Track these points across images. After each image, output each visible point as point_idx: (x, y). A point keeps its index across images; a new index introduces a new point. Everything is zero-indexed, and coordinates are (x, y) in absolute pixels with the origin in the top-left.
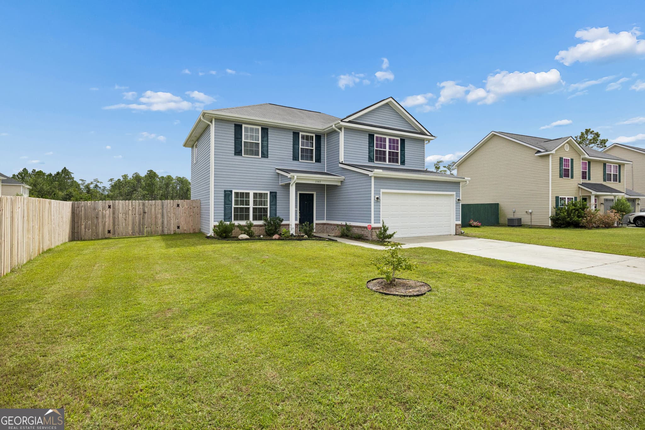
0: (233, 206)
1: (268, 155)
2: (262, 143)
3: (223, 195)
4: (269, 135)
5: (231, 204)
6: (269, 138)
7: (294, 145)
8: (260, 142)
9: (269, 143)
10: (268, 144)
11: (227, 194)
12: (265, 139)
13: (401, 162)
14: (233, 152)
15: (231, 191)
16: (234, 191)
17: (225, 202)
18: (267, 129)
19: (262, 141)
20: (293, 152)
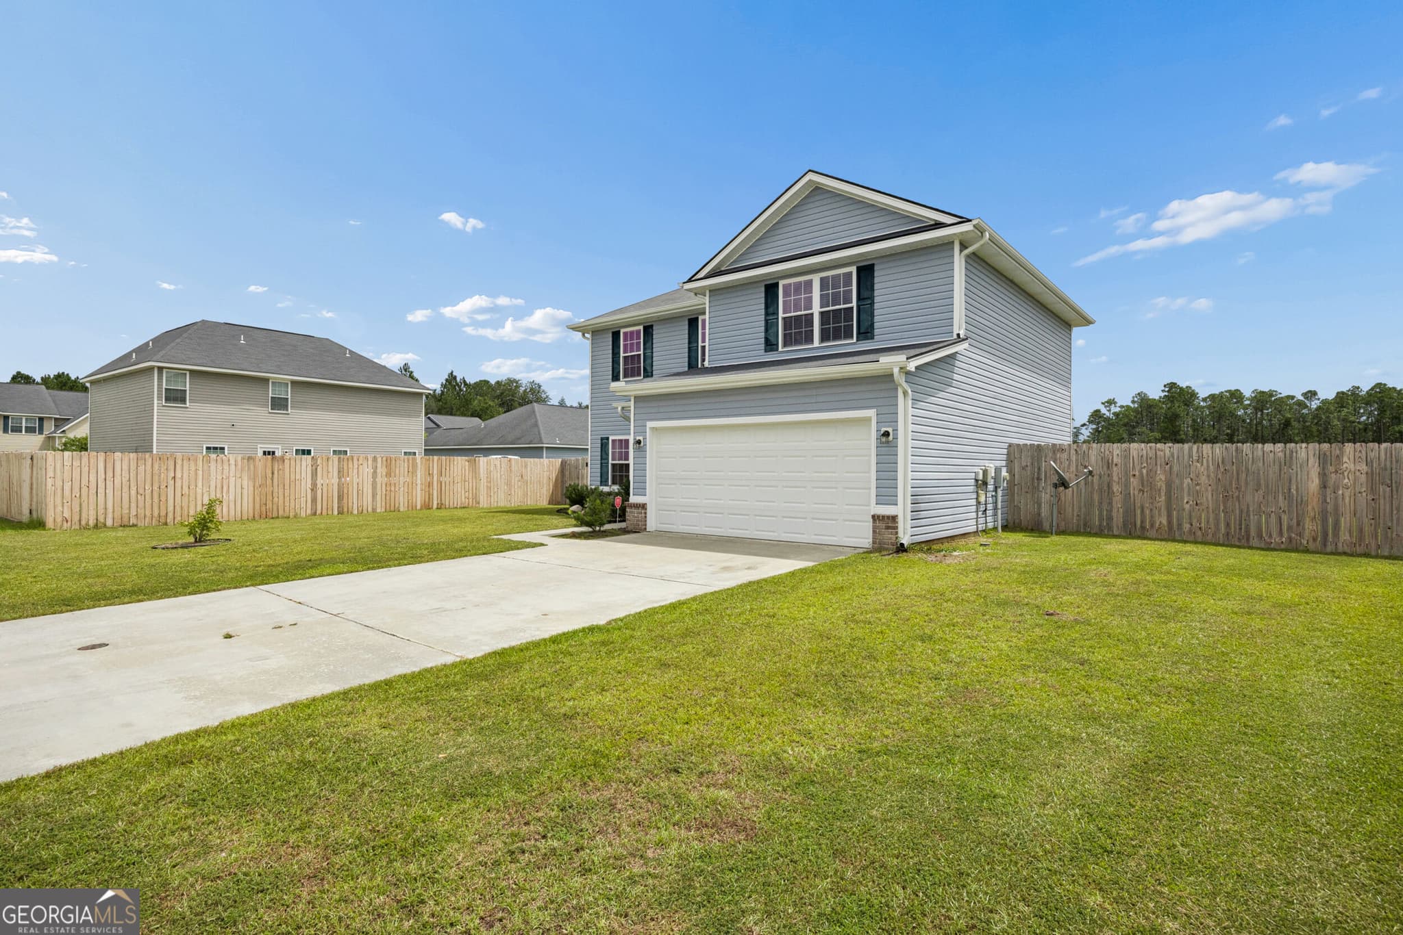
0: (610, 462)
1: (652, 372)
2: (644, 354)
3: (599, 445)
4: (654, 337)
5: (608, 459)
6: (654, 341)
7: (690, 343)
8: (642, 352)
9: (654, 350)
10: (652, 353)
11: (604, 442)
12: (649, 345)
13: (859, 333)
14: (611, 377)
15: (608, 439)
16: (611, 438)
17: (601, 456)
18: (652, 326)
19: (644, 349)
20: (689, 357)
